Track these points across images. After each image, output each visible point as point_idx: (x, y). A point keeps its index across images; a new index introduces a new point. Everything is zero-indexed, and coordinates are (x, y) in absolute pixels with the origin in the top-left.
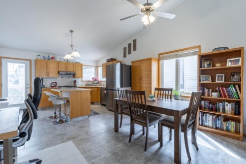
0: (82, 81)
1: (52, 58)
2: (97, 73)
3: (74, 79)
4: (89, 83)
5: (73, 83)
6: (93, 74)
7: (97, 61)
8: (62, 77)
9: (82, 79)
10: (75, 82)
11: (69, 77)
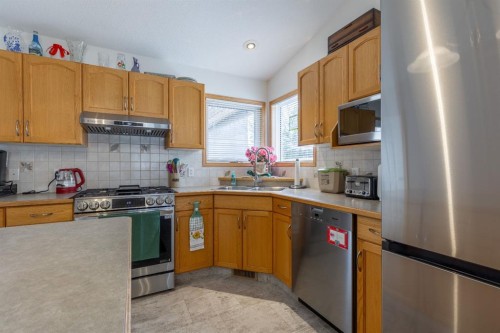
0: (205, 164)
1: (56, 48)
2: (266, 130)
3: (167, 157)
4: (236, 173)
5: (165, 174)
6: (250, 134)
7: (266, 82)
8: (115, 147)
9: (204, 156)
10: (172, 167)
11: (145, 148)
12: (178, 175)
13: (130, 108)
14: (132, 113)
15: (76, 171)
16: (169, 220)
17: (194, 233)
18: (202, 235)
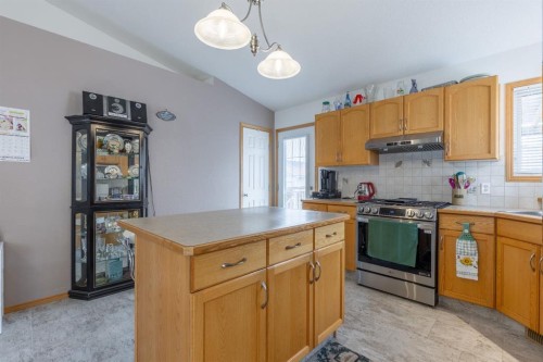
0: (510, 177)
1: (357, 99)
9: (508, 167)
11: (427, 162)
12: (462, 191)
13: (404, 129)
14: (407, 132)
15: (370, 184)
16: (429, 236)
17: (462, 257)
18: (475, 263)
